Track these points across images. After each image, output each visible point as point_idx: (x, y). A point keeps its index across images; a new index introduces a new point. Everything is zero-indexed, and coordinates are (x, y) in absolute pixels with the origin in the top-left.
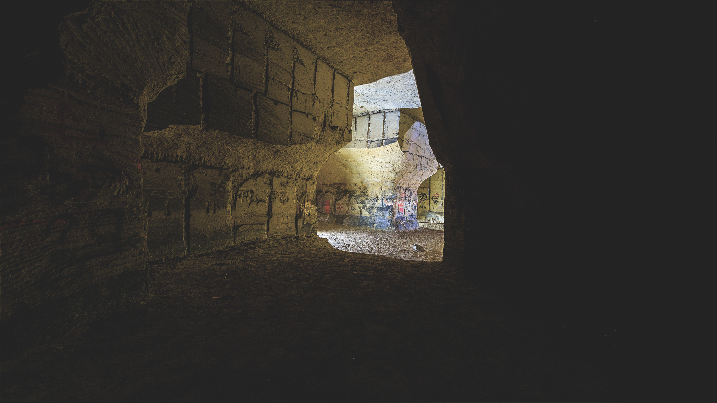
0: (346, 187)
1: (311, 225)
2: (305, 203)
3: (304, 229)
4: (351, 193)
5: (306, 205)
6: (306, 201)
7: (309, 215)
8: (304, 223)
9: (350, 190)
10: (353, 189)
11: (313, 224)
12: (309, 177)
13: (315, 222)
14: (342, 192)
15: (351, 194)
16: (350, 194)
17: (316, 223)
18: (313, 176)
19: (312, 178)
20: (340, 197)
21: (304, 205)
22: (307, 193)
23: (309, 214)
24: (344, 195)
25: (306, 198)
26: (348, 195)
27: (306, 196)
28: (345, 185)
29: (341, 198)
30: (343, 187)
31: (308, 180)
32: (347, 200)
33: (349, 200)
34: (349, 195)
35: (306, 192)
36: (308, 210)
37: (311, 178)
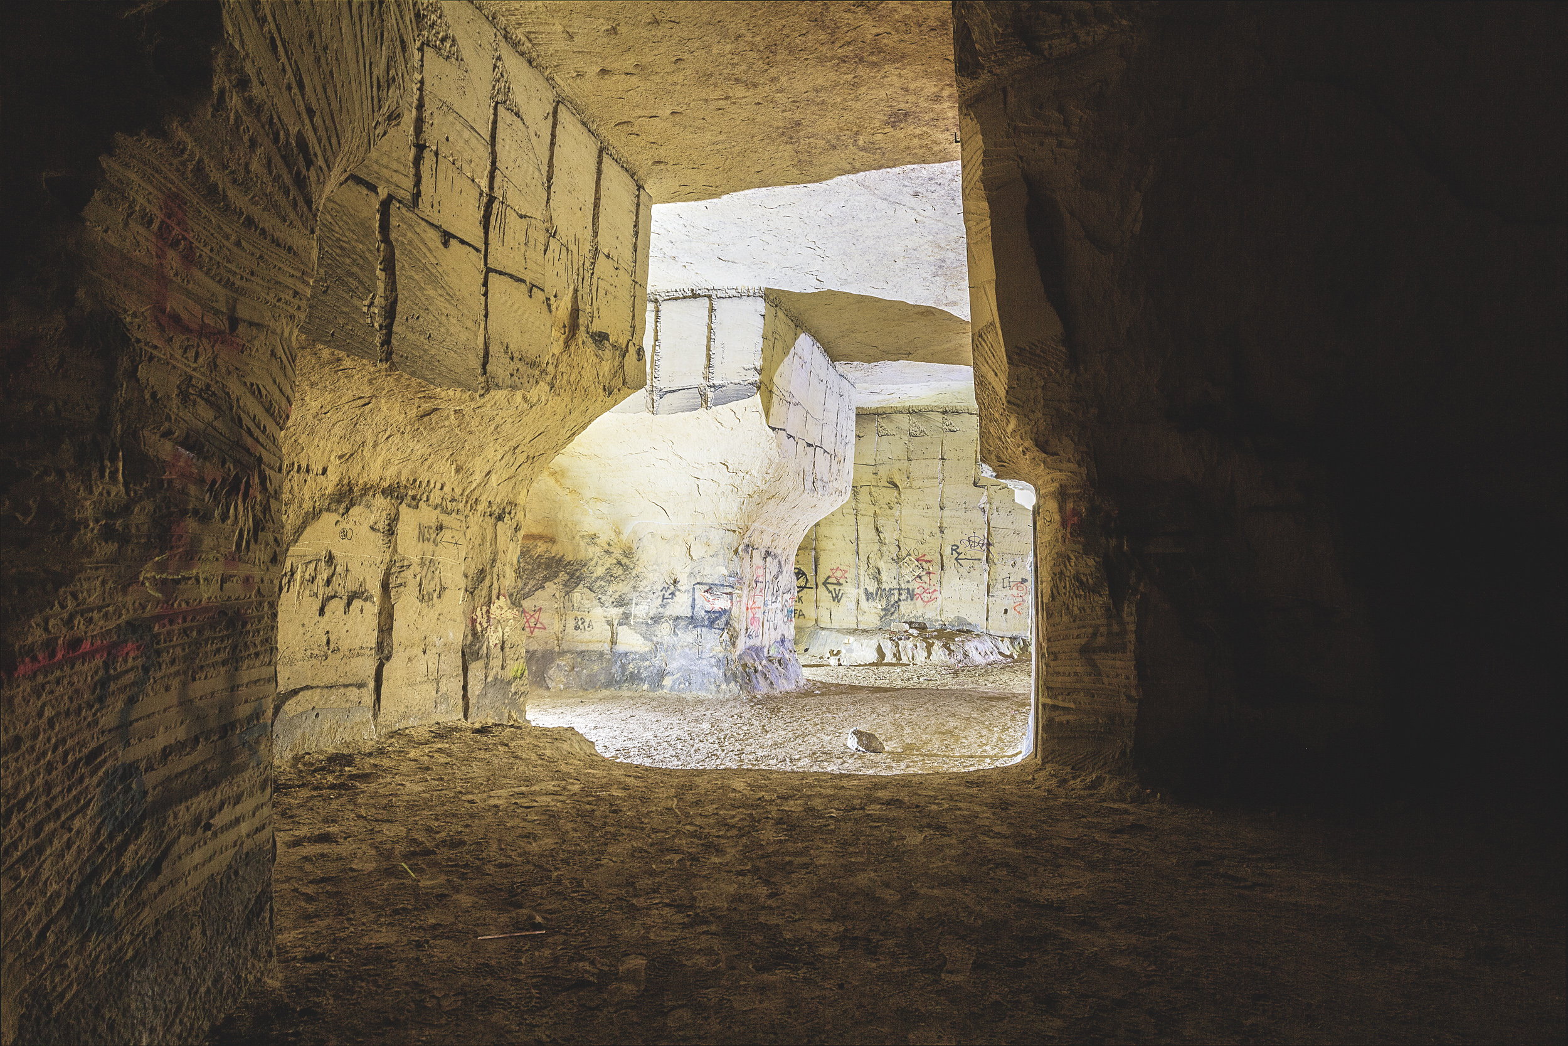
0: (556, 550)
1: (509, 683)
2: (489, 603)
3: (487, 701)
4: (577, 570)
5: (493, 608)
6: (494, 597)
7: (502, 649)
8: (486, 677)
9: (569, 557)
10: (582, 555)
11: (515, 678)
12: (504, 509)
13: (519, 673)
14: (539, 566)
15: (574, 574)
16: (572, 576)
17: (522, 675)
18: (516, 505)
19: (513, 512)
20: (532, 583)
21: (488, 611)
22: (498, 564)
23: (503, 643)
24: (546, 579)
25: (495, 586)
26: (563, 576)
27: (495, 577)
28: (552, 540)
29: (537, 590)
30: (541, 548)
31: (500, 518)
32: (557, 595)
33: (567, 593)
34: (567, 577)
35: (493, 561)
36: (500, 629)
37: (510, 513)
